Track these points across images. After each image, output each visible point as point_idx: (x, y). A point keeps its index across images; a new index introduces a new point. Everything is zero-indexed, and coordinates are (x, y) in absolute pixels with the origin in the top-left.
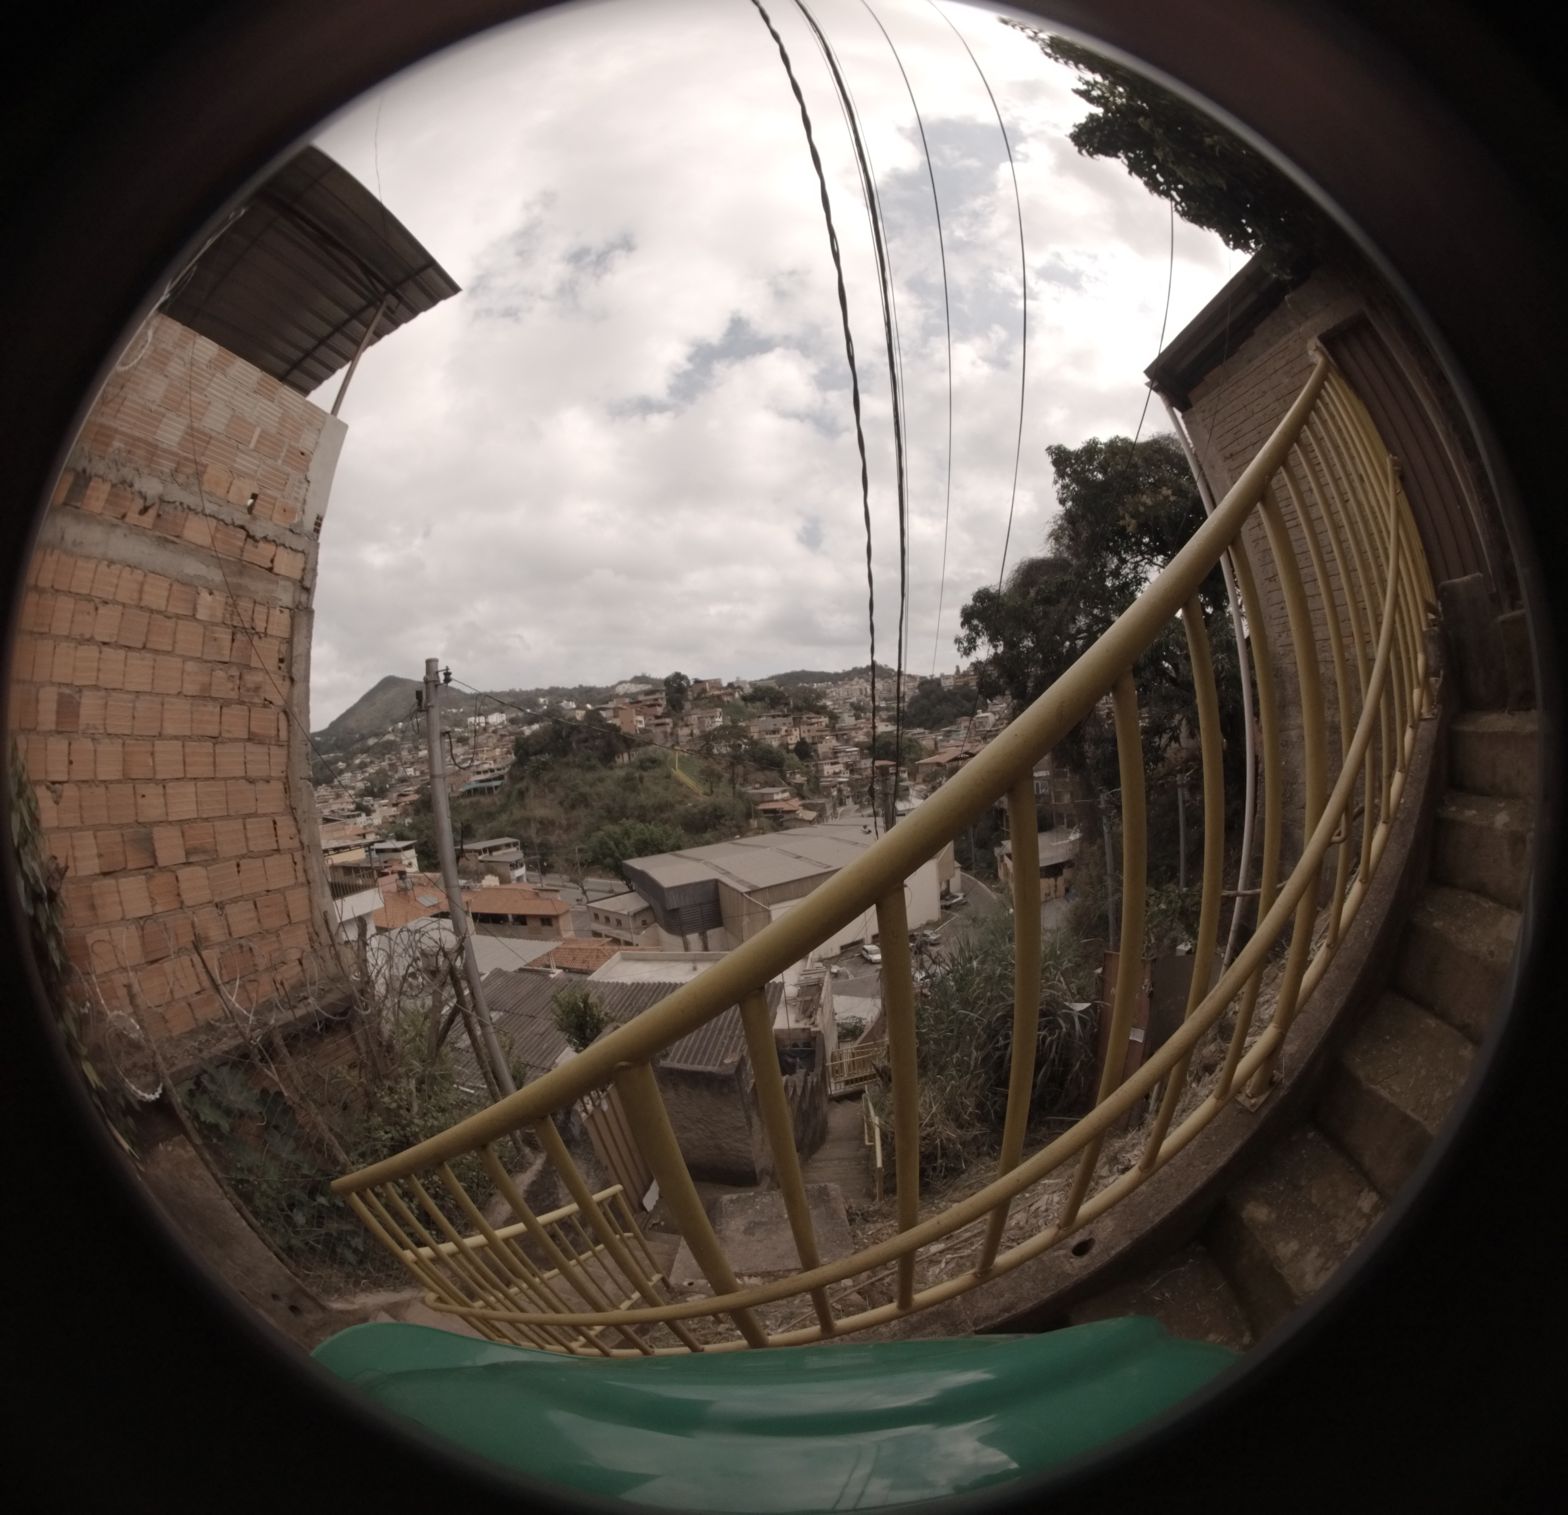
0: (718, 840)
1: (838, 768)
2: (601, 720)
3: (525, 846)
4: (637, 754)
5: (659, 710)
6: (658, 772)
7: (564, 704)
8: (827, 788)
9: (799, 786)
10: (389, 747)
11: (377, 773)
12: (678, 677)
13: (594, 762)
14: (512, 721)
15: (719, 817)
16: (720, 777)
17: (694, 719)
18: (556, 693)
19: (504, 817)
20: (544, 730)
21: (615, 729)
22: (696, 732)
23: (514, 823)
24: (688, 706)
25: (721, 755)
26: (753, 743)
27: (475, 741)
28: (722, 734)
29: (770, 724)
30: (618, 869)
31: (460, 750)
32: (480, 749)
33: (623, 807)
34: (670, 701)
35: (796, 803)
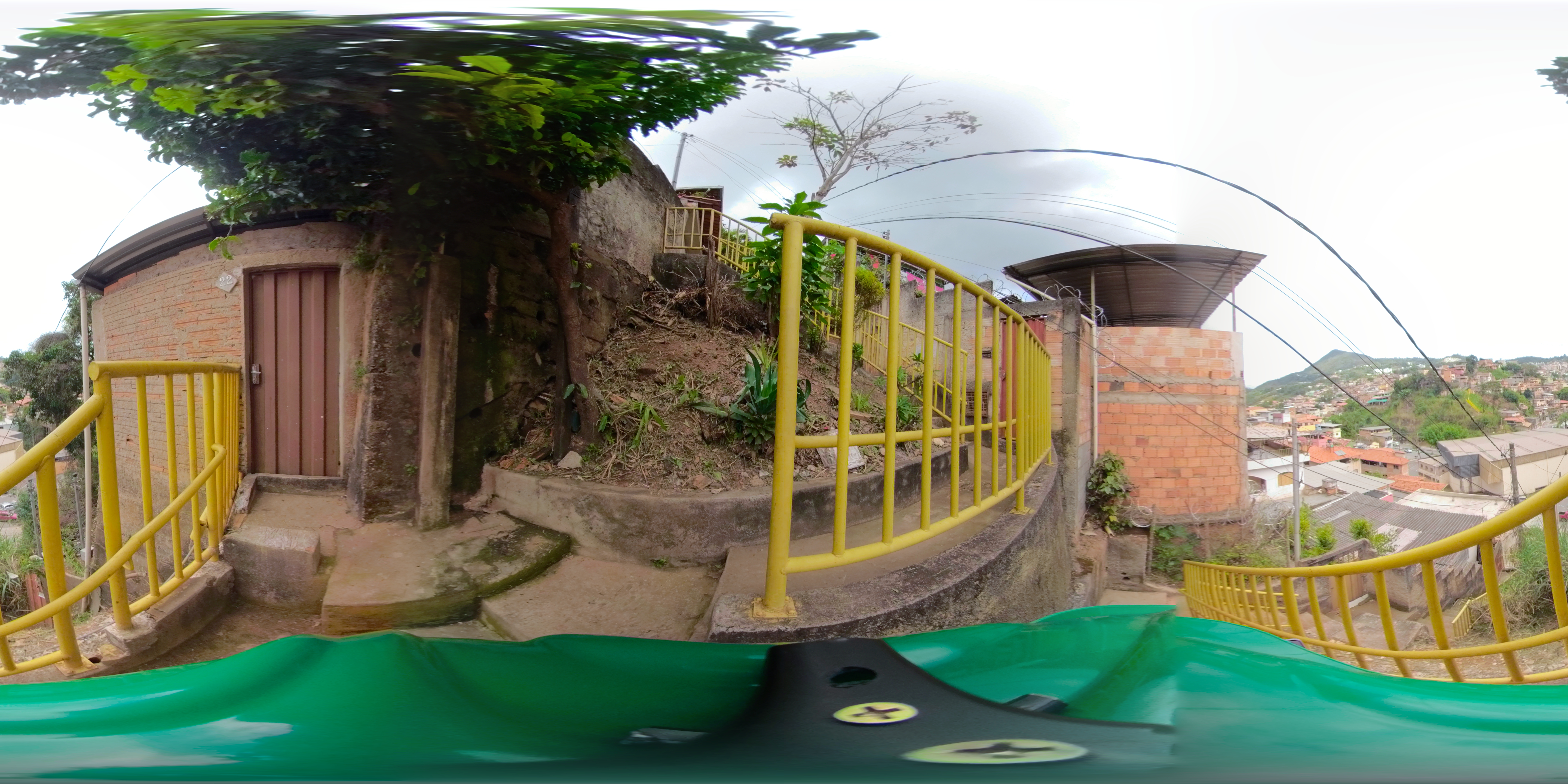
0: (1483, 434)
1: (1543, 403)
2: (1435, 375)
3: (1395, 431)
4: (1451, 392)
5: (1463, 372)
6: (1460, 401)
7: (1420, 365)
8: (1538, 412)
9: (1524, 411)
11: (1328, 392)
12: (1472, 356)
13: (1430, 394)
14: (1395, 372)
15: (1485, 424)
16: (1488, 405)
17: (1478, 377)
19: (1387, 416)
20: (1409, 377)
21: (1442, 379)
22: (1479, 383)
23: (1390, 419)
24: (1476, 370)
25: (1488, 394)
26: (1505, 389)
27: (1376, 380)
28: (1491, 385)
29: (1514, 381)
30: (1435, 444)
31: (1369, 384)
32: (1377, 384)
33: (1442, 416)
34: (1468, 368)
35: (1522, 418)
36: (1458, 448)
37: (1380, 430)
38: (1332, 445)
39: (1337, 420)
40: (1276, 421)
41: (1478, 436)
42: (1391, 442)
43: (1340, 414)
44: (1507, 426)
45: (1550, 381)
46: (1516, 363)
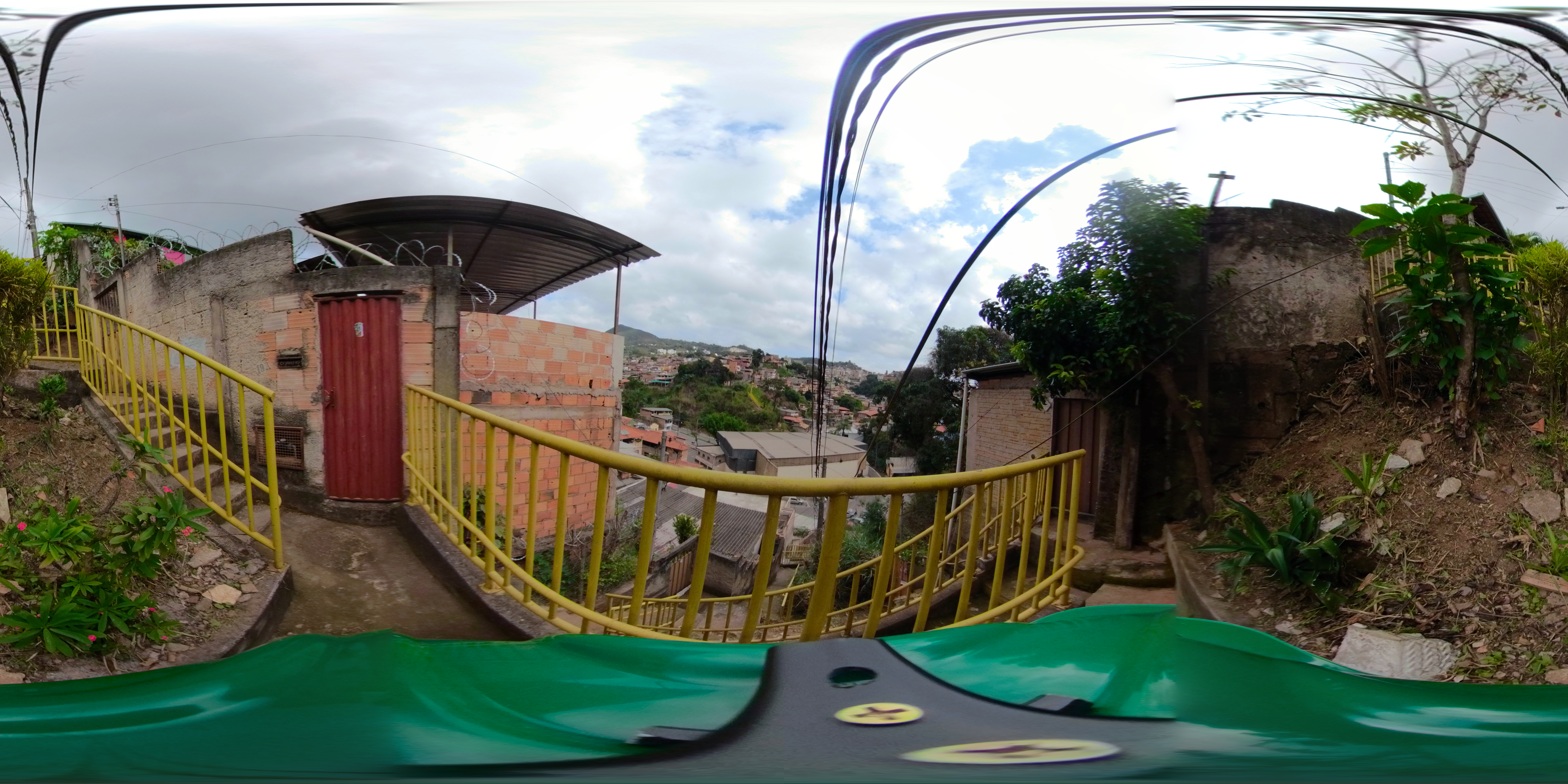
0: (762, 430)
2: (721, 364)
3: (674, 413)
4: (734, 383)
5: (748, 365)
6: (742, 393)
7: (706, 352)
9: (803, 412)
12: (760, 350)
13: (714, 382)
14: (680, 355)
15: (765, 419)
16: (769, 401)
17: (763, 372)
18: (702, 346)
19: (667, 398)
20: (694, 363)
21: (726, 370)
22: (763, 378)
23: (672, 402)
24: (761, 365)
25: (772, 390)
26: (787, 388)
27: (659, 361)
28: (774, 382)
29: (796, 381)
30: (715, 434)
31: (652, 363)
32: (661, 364)
33: (723, 405)
34: (754, 361)
35: (799, 419)
36: (738, 441)
37: (661, 412)
41: (757, 431)
42: (670, 425)
44: (785, 425)
45: (832, 386)
46: (800, 362)
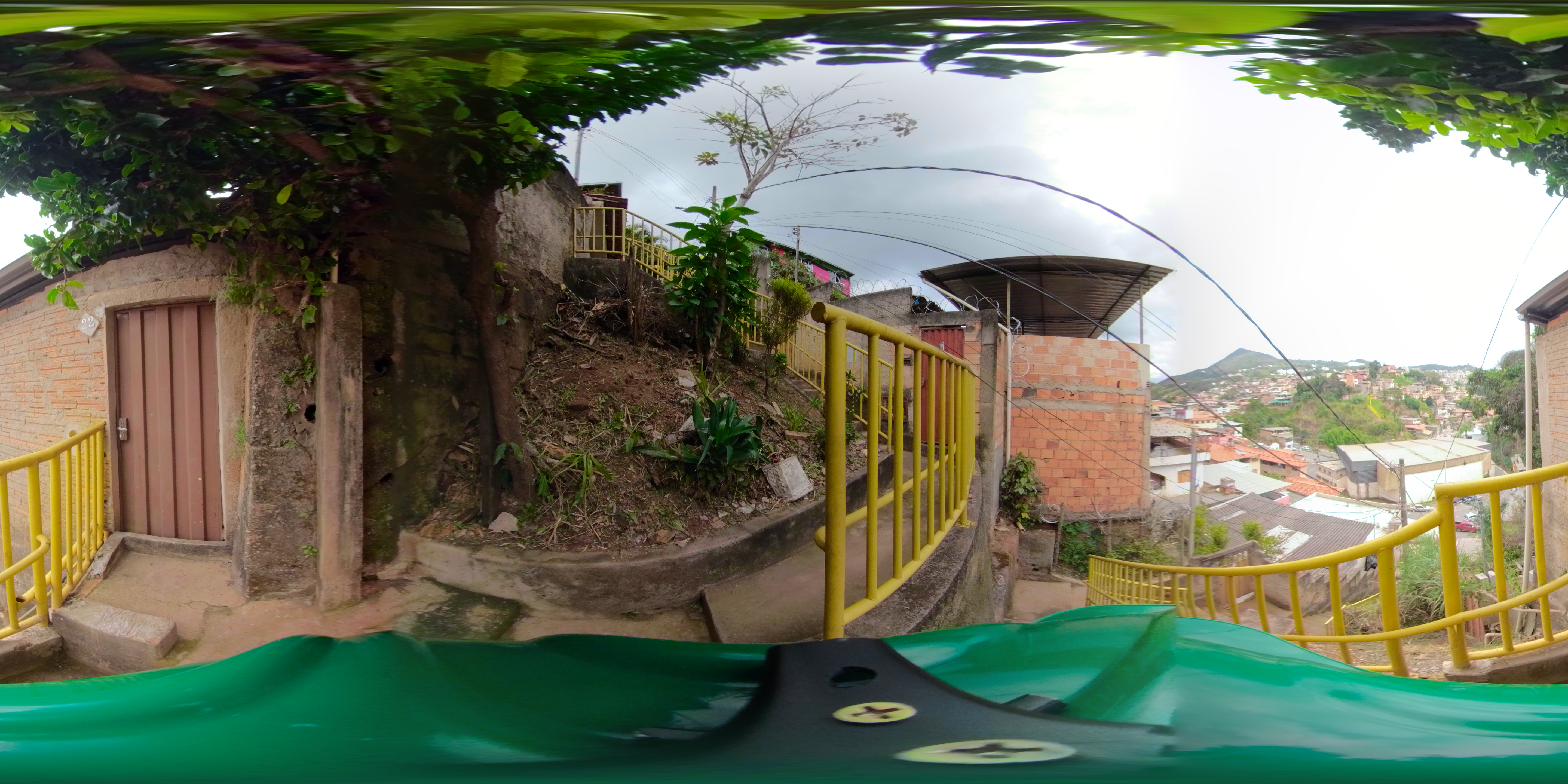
0: (1382, 441)
1: (1444, 411)
2: (1338, 379)
3: (1295, 432)
4: (1352, 396)
5: (1366, 377)
6: (1361, 405)
7: (1324, 368)
8: (1439, 420)
9: (1426, 419)
10: (1239, 379)
11: (1231, 390)
12: (1376, 362)
13: (1332, 398)
14: (1299, 374)
15: (1386, 430)
16: (1389, 411)
17: (1380, 383)
18: (1320, 363)
19: (1288, 417)
20: (1312, 380)
21: (1344, 384)
22: (1381, 389)
23: (1292, 421)
24: (1379, 376)
25: (1390, 401)
26: (1407, 396)
27: (1279, 381)
28: (1393, 391)
29: (1416, 388)
30: (1335, 448)
31: (1272, 384)
32: (1281, 384)
33: (1343, 420)
34: (1371, 373)
35: (1423, 426)
36: (1357, 453)
37: (1281, 431)
38: (1232, 443)
39: (1239, 419)
40: (1179, 417)
41: (1378, 442)
42: (1291, 443)
43: (1243, 412)
44: (1407, 433)
45: (1452, 389)
46: (1419, 370)
